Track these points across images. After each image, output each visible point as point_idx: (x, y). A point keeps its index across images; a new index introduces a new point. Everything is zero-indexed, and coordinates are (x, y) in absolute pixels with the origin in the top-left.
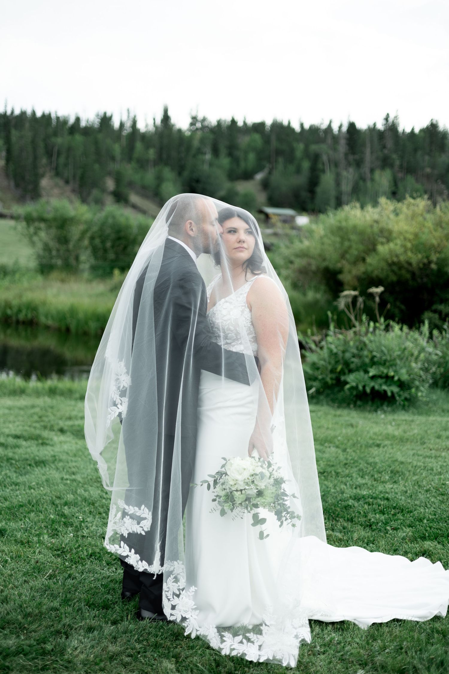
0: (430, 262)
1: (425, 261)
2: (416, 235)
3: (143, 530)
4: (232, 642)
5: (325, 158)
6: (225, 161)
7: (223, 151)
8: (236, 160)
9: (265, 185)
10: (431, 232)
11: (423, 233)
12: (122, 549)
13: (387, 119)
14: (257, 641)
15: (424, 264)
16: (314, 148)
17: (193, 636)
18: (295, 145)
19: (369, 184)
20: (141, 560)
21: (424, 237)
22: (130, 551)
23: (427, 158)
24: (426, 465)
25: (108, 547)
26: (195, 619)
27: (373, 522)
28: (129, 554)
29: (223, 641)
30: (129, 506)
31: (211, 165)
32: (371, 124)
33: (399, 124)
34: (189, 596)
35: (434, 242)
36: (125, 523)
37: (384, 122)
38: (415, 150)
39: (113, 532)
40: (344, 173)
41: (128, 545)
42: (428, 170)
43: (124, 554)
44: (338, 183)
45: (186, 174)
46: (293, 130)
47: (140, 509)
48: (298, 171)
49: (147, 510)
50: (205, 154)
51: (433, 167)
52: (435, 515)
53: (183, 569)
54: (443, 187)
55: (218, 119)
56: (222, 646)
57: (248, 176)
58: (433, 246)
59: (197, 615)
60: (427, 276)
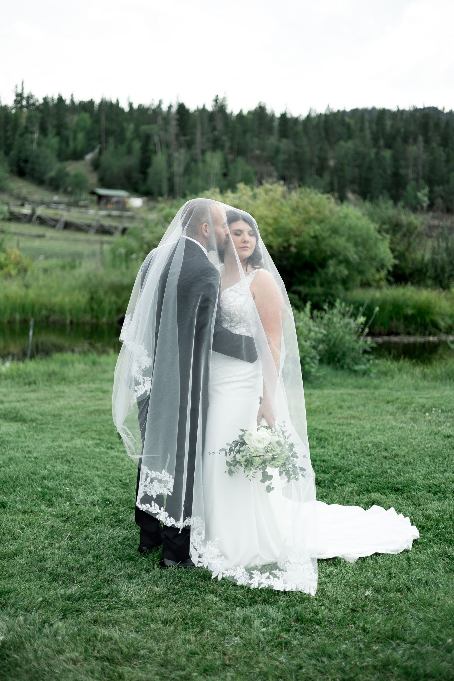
0: (290, 246)
1: (285, 244)
2: (275, 220)
3: (170, 491)
4: (260, 579)
5: (156, 139)
6: (54, 141)
7: (52, 131)
8: (64, 140)
9: (96, 165)
10: (289, 217)
11: (283, 218)
12: (153, 507)
13: (216, 100)
14: (282, 577)
15: (284, 248)
16: (144, 128)
17: (219, 578)
18: (125, 125)
19: (200, 165)
20: (170, 517)
21: (283, 222)
22: (160, 509)
23: (256, 140)
24: (344, 431)
25: (140, 506)
26: (221, 564)
27: (321, 481)
28: (159, 511)
29: (251, 578)
30: (151, 471)
31: (39, 144)
32: (201, 107)
33: (227, 105)
34: (214, 545)
35: (293, 226)
36: (154, 486)
37: (214, 103)
38: (245, 132)
39: (144, 494)
40: (176, 155)
41: (158, 504)
42: (257, 152)
43: (155, 512)
44: (170, 165)
45: (13, 153)
46: (122, 110)
47: (161, 473)
48: (129, 151)
49: (168, 474)
50: (32, 133)
51: (262, 149)
52: (370, 472)
53: (201, 523)
54: (272, 168)
55: (44, 96)
56: (250, 582)
57: (78, 156)
58: (291, 230)
59: (222, 561)
60: (287, 259)
